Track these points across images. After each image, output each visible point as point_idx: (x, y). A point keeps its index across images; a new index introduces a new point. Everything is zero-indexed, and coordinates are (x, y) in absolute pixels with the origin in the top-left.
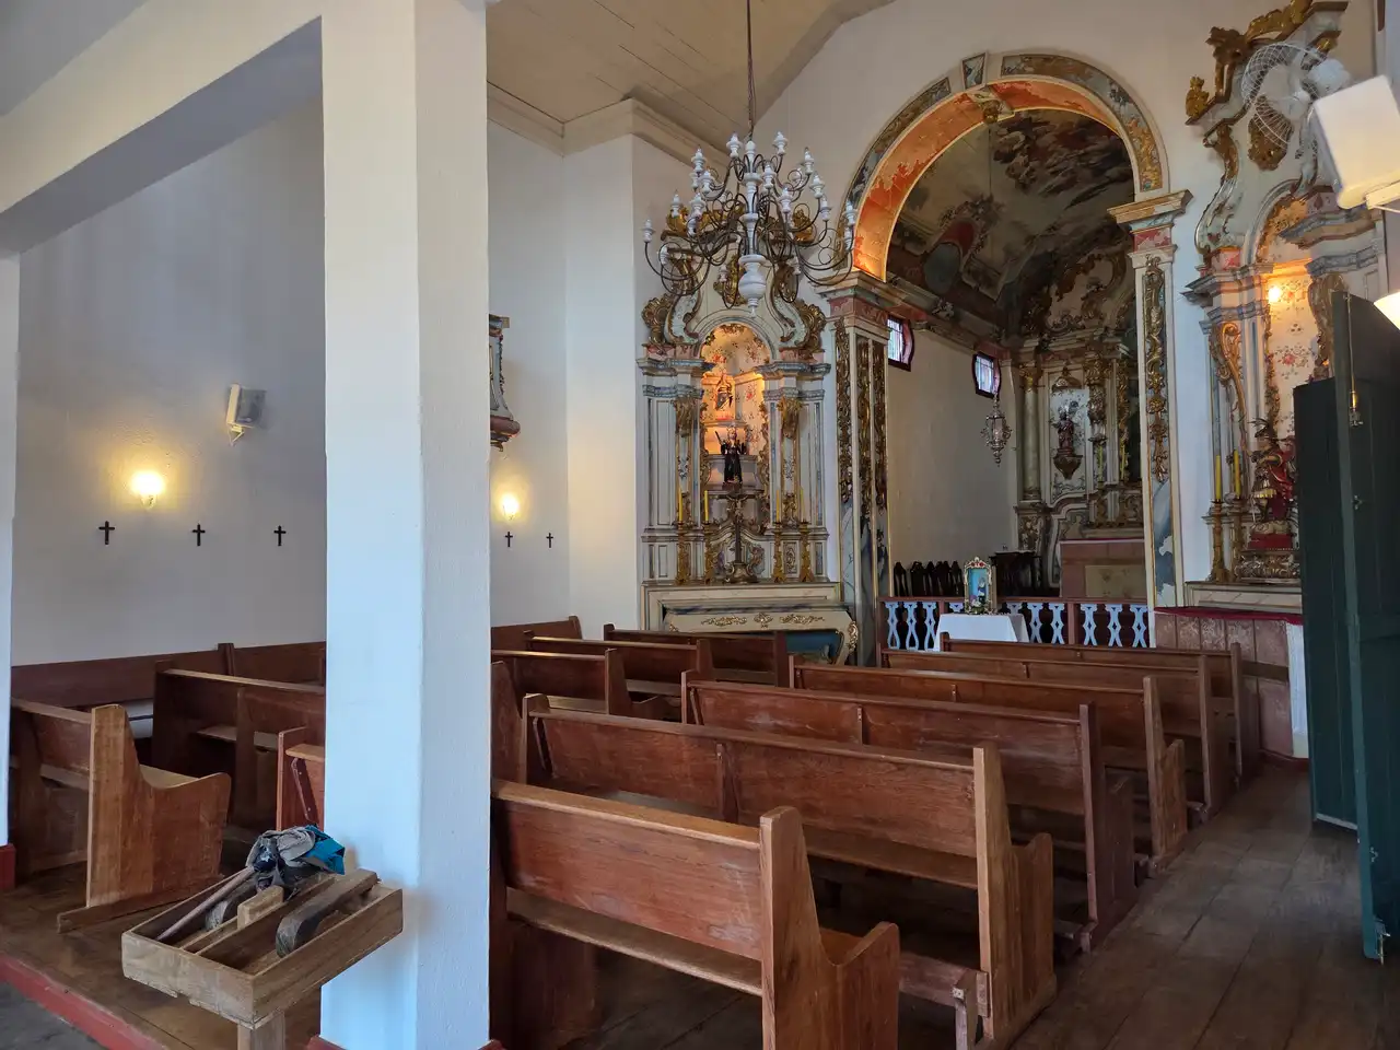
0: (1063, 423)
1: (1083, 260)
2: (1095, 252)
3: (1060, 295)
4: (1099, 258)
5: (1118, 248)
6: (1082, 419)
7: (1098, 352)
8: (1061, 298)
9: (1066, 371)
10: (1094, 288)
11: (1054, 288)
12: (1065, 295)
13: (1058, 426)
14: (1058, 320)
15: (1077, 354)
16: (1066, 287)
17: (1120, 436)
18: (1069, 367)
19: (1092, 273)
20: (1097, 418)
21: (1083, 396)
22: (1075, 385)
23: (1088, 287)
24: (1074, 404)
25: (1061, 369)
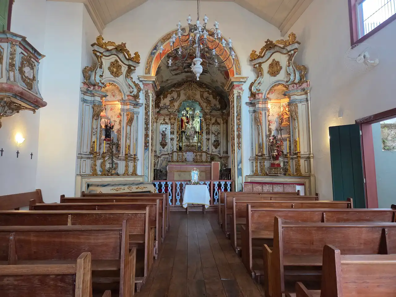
0: (163, 133)
1: (170, 91)
2: (173, 89)
3: (164, 98)
4: (174, 91)
5: (179, 90)
6: (168, 132)
7: (174, 116)
8: (164, 99)
9: (164, 120)
10: (172, 99)
11: (162, 97)
12: (165, 99)
13: (161, 134)
14: (163, 105)
15: (167, 115)
16: (165, 97)
17: (177, 139)
18: (165, 118)
19: (172, 95)
20: (172, 133)
21: (169, 127)
22: (166, 123)
23: (171, 98)
24: (166, 129)
25: (163, 118)
